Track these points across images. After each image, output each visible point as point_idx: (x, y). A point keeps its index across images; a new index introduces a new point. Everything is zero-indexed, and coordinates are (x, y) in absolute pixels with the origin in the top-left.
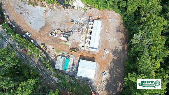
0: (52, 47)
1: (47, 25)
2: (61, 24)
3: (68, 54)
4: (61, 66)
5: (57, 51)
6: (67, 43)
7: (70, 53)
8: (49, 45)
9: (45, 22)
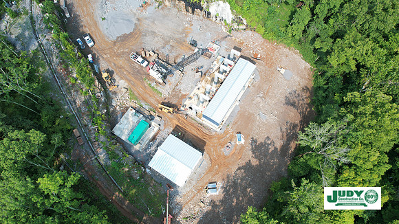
0: (126, 85)
1: (136, 34)
2: (167, 43)
3: (152, 113)
4: (126, 132)
5: (133, 96)
6: (159, 88)
7: (159, 112)
8: (122, 78)
9: (133, 27)
